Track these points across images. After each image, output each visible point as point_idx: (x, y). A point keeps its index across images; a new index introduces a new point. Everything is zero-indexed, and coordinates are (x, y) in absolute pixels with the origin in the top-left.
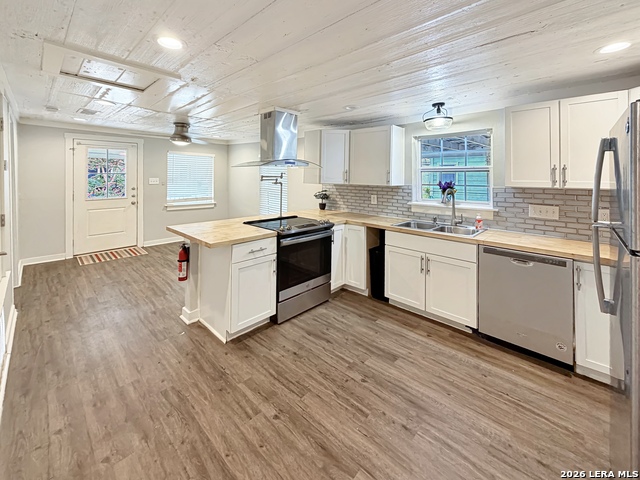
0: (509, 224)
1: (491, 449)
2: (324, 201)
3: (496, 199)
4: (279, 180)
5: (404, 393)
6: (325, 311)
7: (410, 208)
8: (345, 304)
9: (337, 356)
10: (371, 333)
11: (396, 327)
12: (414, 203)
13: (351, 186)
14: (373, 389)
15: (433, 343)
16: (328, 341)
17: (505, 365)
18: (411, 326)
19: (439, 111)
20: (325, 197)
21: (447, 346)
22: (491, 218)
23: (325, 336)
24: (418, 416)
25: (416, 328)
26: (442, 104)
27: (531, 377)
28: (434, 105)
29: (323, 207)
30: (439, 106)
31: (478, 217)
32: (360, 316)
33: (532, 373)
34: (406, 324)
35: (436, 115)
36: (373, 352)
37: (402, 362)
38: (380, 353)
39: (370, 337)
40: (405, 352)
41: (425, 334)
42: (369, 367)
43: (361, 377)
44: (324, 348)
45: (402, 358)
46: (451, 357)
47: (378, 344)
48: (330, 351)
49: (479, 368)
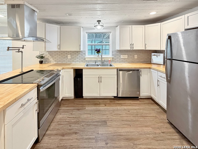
0: (116, 61)
1: (155, 139)
2: (42, 60)
3: (113, 54)
4: (21, 50)
5: (122, 137)
6: (61, 116)
7: (85, 59)
8: (67, 107)
9: (86, 139)
10: (89, 116)
11: (93, 108)
12: (86, 57)
13: (62, 51)
14: (113, 145)
15: (109, 108)
16: (76, 133)
17: (128, 104)
18: (98, 104)
19: (99, 23)
20: (42, 57)
21: (113, 106)
22: (112, 59)
23: (72, 131)
24: (134, 144)
25: (99, 104)
26: (100, 21)
27: (135, 105)
28: (98, 21)
29: (41, 62)
31: (109, 60)
32: (78, 110)
33: (134, 104)
34: (96, 104)
35: (98, 25)
36: (97, 125)
37: (109, 122)
38: (100, 124)
39: (90, 118)
40: (106, 117)
41: (104, 105)
42: (102, 134)
43: (104, 143)
44: (77, 139)
45: (108, 120)
46: (117, 110)
47: (95, 119)
48: (81, 139)
49: (125, 110)
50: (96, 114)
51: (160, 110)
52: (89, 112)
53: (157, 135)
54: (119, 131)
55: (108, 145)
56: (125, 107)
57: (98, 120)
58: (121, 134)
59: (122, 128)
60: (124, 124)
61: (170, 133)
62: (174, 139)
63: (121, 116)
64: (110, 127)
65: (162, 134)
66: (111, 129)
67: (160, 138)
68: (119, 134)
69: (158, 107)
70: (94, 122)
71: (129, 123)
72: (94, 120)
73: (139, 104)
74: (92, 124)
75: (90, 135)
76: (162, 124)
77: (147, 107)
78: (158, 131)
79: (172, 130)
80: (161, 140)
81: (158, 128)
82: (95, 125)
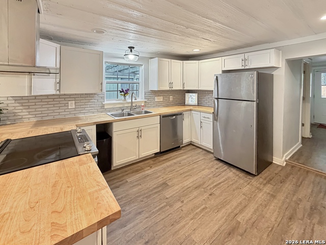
1: (215, 176)
3: (145, 96)
5: (191, 188)
9: (158, 211)
10: (140, 187)
11: (138, 176)
14: (189, 199)
15: (157, 168)
16: (140, 213)
17: (175, 157)
18: (140, 170)
19: (131, 51)
23: (132, 214)
24: (204, 188)
25: (142, 169)
26: (133, 48)
28: (129, 47)
30: (131, 48)
32: (118, 187)
33: (179, 154)
34: (137, 171)
36: (159, 191)
37: (169, 182)
38: (160, 188)
39: (144, 189)
40: (162, 179)
41: (149, 168)
42: (171, 197)
43: (180, 203)
44: (147, 218)
45: (166, 181)
46: (168, 167)
47: (151, 187)
48: (151, 214)
49: (175, 163)
50: (147, 180)
51: (204, 152)
52: (136, 183)
53: (214, 173)
54: (185, 185)
55: (185, 202)
56: (174, 161)
57: (155, 186)
58: (189, 186)
59: (186, 181)
60: (185, 177)
61: (220, 167)
62: (225, 170)
63: (176, 170)
64: (173, 186)
65: (217, 170)
66: (176, 188)
67: (217, 174)
68: (187, 187)
69: (201, 150)
70: (152, 190)
71: (188, 173)
72: (150, 189)
73: (184, 153)
74: (151, 193)
75: (159, 205)
76: (212, 163)
77: (192, 153)
78: (213, 170)
79: (221, 164)
80: (219, 175)
81: (212, 167)
82: (156, 193)
